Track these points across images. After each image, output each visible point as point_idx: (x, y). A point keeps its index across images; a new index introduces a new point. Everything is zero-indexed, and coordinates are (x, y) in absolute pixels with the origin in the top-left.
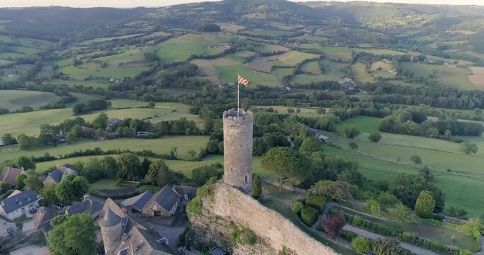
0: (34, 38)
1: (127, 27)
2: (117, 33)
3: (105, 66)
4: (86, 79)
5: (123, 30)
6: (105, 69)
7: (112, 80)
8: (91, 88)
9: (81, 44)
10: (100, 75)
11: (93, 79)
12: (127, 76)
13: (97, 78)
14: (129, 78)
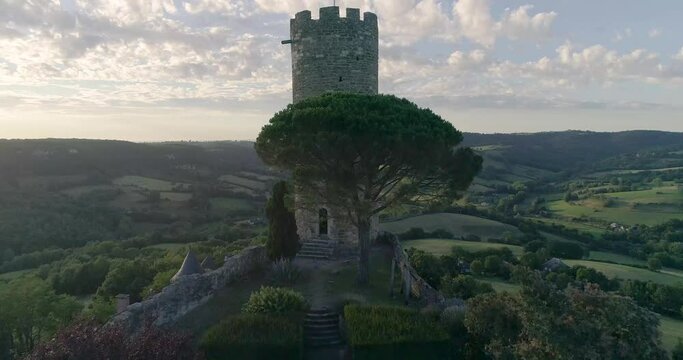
0: (531, 165)
1: (674, 156)
2: (653, 165)
3: (611, 204)
4: (574, 219)
5: (664, 160)
6: (609, 209)
7: (613, 225)
8: (576, 230)
9: (590, 176)
10: (597, 216)
11: (586, 221)
12: (641, 223)
13: (592, 220)
14: (644, 227)
